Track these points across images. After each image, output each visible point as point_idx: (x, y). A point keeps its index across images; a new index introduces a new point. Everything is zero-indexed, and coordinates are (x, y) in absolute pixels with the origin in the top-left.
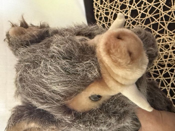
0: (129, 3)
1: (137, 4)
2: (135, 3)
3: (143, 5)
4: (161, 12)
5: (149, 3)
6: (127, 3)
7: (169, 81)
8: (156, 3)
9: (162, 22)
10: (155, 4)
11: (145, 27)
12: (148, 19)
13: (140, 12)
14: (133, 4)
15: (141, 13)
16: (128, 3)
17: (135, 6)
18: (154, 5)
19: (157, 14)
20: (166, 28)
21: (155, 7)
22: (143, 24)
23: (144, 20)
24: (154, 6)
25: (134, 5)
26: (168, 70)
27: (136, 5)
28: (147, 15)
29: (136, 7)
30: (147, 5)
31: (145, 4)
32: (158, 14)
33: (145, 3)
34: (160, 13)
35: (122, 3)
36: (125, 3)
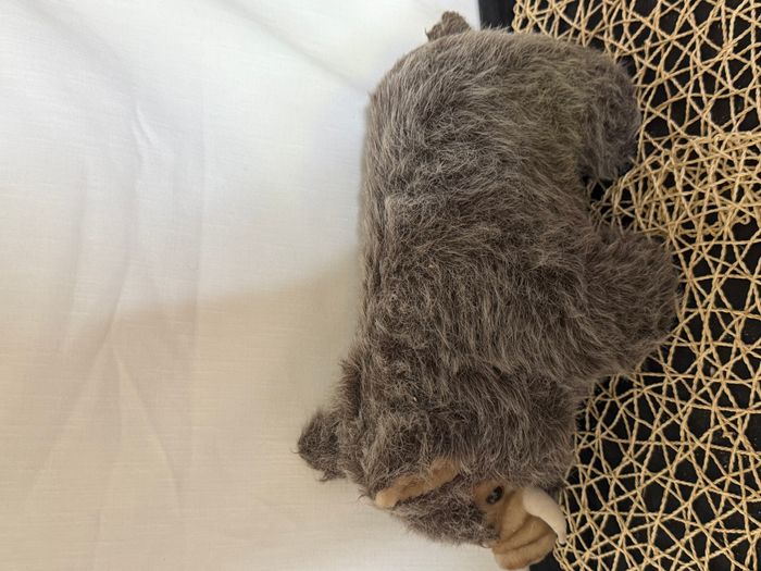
0: (612, 36)
1: (635, 36)
2: (629, 36)
3: (648, 42)
4: (694, 64)
5: (664, 34)
6: (606, 34)
7: (707, 285)
8: (684, 34)
9: (696, 95)
10: (679, 36)
11: (650, 114)
12: (661, 87)
13: (641, 65)
14: (623, 38)
15: (643, 68)
16: (609, 35)
17: (627, 45)
18: (677, 40)
19: (682, 71)
20: (705, 115)
21: (681, 47)
22: (648, 105)
23: (651, 89)
24: (677, 44)
25: (626, 40)
26: (706, 251)
27: (631, 41)
28: (657, 74)
29: (630, 48)
30: (661, 41)
31: (655, 39)
32: (687, 69)
33: (655, 33)
34: (691, 68)
35: (592, 34)
36: (602, 33)
